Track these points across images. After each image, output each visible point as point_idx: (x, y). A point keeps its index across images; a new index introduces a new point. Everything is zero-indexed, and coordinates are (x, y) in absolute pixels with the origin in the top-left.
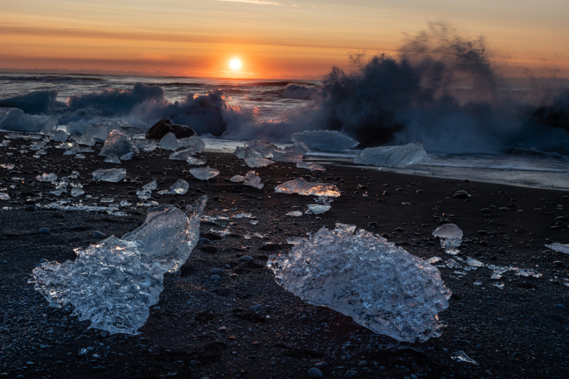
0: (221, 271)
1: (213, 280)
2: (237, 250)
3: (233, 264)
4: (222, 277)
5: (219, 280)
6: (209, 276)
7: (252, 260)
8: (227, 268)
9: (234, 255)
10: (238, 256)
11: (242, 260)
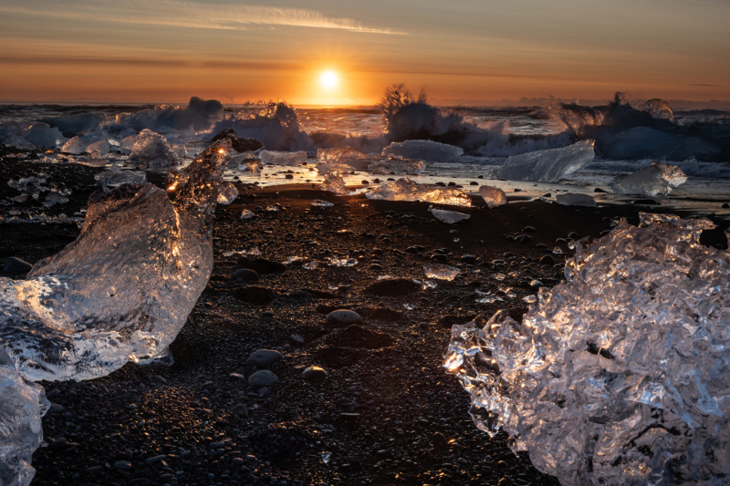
0: (278, 358)
1: (256, 388)
2: (319, 295)
3: (311, 334)
4: (281, 378)
5: (274, 388)
6: (247, 375)
7: (359, 322)
8: (295, 344)
9: (313, 307)
10: (323, 310)
11: (334, 322)
